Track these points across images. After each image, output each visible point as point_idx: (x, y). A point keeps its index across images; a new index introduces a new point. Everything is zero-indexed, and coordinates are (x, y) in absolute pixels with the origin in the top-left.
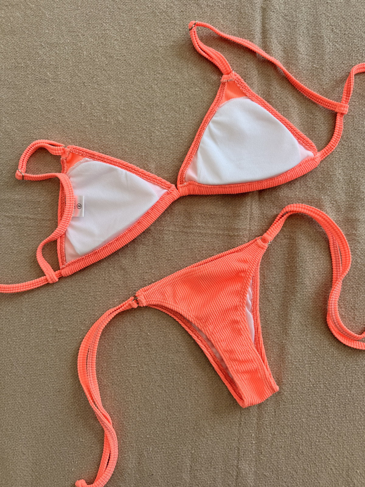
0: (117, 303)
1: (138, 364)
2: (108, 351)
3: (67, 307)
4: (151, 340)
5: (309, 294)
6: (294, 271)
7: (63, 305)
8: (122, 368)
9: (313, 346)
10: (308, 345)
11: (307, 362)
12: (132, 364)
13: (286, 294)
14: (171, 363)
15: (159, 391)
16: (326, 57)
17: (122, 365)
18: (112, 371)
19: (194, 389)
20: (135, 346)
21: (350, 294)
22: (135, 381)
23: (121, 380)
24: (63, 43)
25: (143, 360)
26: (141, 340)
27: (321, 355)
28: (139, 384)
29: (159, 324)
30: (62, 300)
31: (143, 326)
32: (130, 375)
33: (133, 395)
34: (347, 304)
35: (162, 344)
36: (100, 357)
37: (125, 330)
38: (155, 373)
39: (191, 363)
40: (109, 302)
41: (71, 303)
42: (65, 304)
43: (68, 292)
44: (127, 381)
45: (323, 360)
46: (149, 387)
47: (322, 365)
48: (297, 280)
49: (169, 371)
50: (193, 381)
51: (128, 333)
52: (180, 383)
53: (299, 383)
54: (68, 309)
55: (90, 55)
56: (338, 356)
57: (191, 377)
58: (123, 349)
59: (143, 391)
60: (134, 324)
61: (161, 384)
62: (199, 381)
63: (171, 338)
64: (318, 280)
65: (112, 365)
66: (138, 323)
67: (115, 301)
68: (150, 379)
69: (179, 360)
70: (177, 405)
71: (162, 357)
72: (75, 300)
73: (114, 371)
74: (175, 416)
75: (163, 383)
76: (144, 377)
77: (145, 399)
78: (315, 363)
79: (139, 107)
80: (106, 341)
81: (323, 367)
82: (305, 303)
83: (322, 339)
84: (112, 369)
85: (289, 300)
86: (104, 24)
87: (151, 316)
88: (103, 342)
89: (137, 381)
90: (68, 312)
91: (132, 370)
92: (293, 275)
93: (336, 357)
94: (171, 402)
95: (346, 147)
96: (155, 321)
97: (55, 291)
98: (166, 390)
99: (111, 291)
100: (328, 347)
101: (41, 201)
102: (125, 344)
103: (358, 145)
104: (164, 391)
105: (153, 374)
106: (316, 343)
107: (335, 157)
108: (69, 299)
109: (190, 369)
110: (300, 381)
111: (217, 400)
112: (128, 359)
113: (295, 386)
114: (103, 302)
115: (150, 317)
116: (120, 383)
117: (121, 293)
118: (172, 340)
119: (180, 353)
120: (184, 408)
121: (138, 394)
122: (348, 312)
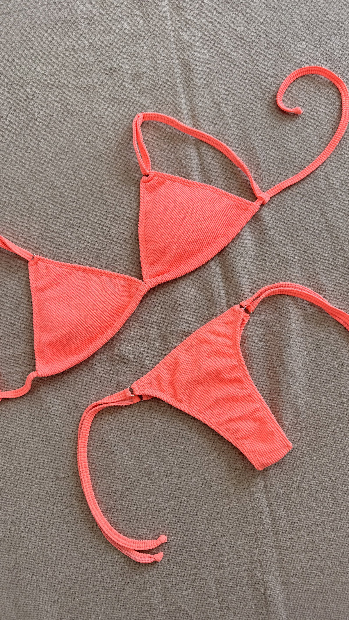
0: (112, 438)
1: (144, 495)
2: (112, 488)
3: (64, 452)
4: (152, 468)
5: (294, 391)
6: (275, 371)
7: (59, 451)
8: (129, 502)
9: (310, 441)
10: (305, 441)
11: (307, 459)
12: (138, 496)
13: (272, 395)
14: (176, 487)
15: (170, 518)
16: (262, 166)
17: (129, 499)
18: (120, 507)
19: (204, 509)
20: (138, 478)
21: (334, 384)
22: (145, 513)
23: (130, 514)
24: (14, 201)
25: (148, 490)
26: (142, 471)
27: (319, 449)
28: (149, 515)
29: (157, 451)
30: (58, 447)
31: (142, 456)
32: (138, 508)
33: (145, 528)
34: (333, 393)
35: (164, 470)
36: (105, 495)
37: (124, 464)
38: (162, 500)
39: (196, 484)
40: (103, 439)
41: (67, 448)
42: (61, 449)
43: (62, 437)
44: (136, 515)
45: (322, 454)
46: (160, 516)
47: (323, 458)
48: (280, 380)
49: (175, 496)
50: (201, 501)
51: (128, 467)
52: (188, 506)
53: (304, 481)
54: (65, 454)
55: (42, 207)
56: (336, 446)
57: (198, 498)
58: (127, 483)
59: (154, 522)
60: (132, 456)
61: (171, 511)
62: (207, 500)
63: (171, 462)
64: (300, 376)
65: (119, 502)
66: (136, 454)
67: (109, 437)
68: (159, 508)
69: (183, 483)
70: (190, 529)
71: (166, 483)
72: (70, 444)
73: (121, 507)
74: (190, 541)
75: (172, 509)
76: (152, 507)
77: (158, 529)
78: (316, 458)
79: (98, 246)
80: (108, 479)
81: (324, 461)
82: (292, 401)
83: (317, 433)
84: (119, 505)
85: (276, 401)
86: (50, 176)
87: (148, 444)
88: (105, 481)
89: (146, 512)
90: (66, 457)
91: (139, 503)
92: (275, 376)
93: (335, 448)
94: (184, 526)
95: (299, 245)
96: (152, 449)
97: (49, 439)
98: (177, 516)
99: (104, 428)
100: (325, 440)
101: (20, 354)
102: (127, 478)
103: (309, 240)
104: (175, 518)
105: (160, 502)
106: (312, 438)
107: (289, 256)
108: (65, 444)
109: (196, 490)
110: (304, 479)
111: (229, 515)
112: (134, 492)
113: (301, 485)
114: (98, 440)
115: (146, 446)
116: (130, 518)
117: (113, 428)
118: (173, 464)
119: (183, 476)
120: (198, 530)
121: (150, 525)
122: (336, 401)
